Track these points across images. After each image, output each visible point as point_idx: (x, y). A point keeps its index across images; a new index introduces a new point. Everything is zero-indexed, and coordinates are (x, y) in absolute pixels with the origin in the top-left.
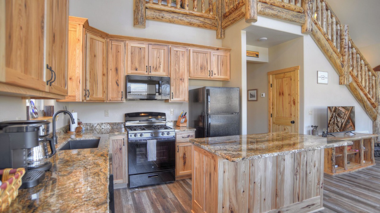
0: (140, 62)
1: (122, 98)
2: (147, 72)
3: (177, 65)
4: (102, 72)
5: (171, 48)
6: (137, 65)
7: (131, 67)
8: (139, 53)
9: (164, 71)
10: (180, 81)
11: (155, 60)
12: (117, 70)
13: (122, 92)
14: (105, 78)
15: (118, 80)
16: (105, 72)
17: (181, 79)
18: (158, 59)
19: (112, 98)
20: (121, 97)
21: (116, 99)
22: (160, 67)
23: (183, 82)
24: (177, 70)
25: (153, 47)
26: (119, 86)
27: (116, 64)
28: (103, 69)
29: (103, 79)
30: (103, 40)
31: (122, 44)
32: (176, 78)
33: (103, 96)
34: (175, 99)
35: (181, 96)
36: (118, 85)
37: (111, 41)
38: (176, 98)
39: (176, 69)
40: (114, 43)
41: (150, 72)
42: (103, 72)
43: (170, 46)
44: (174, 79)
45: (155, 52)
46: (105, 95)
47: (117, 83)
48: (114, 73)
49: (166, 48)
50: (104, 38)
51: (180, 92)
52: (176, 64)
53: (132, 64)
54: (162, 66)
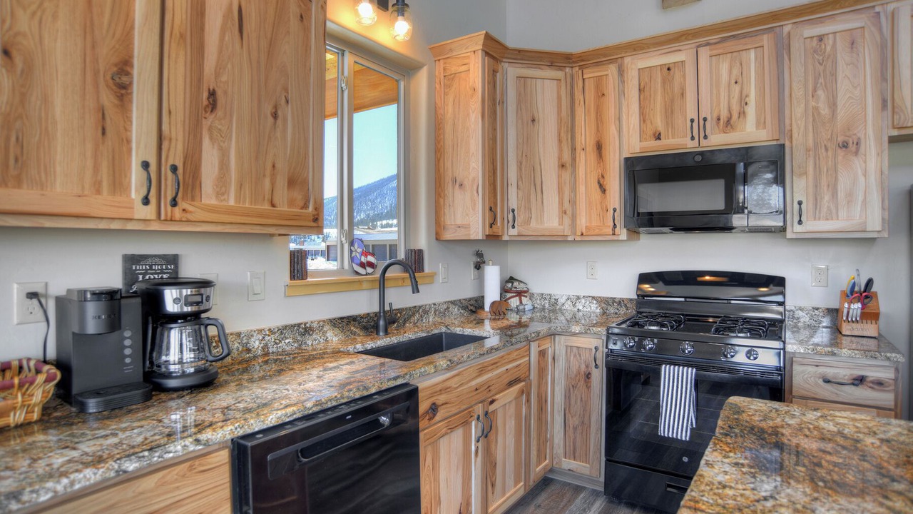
0: (669, 112)
1: (615, 226)
2: (693, 138)
3: (820, 93)
4: (556, 159)
5: (789, 33)
6: (659, 124)
7: (642, 132)
8: (664, 82)
9: (761, 123)
10: (841, 153)
11: (724, 95)
12: (599, 147)
13: (615, 210)
14: (567, 175)
15: (603, 177)
16: (567, 157)
17: (845, 146)
18: (737, 88)
19: (586, 227)
20: (612, 224)
21: (597, 231)
22: (742, 114)
23: (856, 153)
24: (825, 111)
25: (715, 52)
26: (607, 192)
27: (598, 131)
28: (561, 150)
29: (559, 177)
30: (559, 74)
31: (612, 70)
32: (816, 144)
33: (561, 223)
34: (813, 226)
35: (842, 213)
36: (604, 191)
37: (580, 72)
38: (817, 222)
39: (816, 109)
40: (590, 74)
41: (705, 137)
42: (560, 158)
43: (786, 29)
44: (808, 150)
45: (724, 68)
46: (567, 220)
47: (601, 186)
48: (592, 156)
49: (766, 40)
50: (561, 68)
51: (841, 195)
52: (815, 90)
53: (644, 121)
54: (751, 111)
